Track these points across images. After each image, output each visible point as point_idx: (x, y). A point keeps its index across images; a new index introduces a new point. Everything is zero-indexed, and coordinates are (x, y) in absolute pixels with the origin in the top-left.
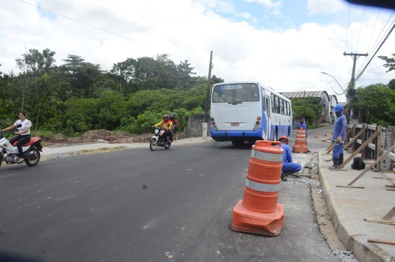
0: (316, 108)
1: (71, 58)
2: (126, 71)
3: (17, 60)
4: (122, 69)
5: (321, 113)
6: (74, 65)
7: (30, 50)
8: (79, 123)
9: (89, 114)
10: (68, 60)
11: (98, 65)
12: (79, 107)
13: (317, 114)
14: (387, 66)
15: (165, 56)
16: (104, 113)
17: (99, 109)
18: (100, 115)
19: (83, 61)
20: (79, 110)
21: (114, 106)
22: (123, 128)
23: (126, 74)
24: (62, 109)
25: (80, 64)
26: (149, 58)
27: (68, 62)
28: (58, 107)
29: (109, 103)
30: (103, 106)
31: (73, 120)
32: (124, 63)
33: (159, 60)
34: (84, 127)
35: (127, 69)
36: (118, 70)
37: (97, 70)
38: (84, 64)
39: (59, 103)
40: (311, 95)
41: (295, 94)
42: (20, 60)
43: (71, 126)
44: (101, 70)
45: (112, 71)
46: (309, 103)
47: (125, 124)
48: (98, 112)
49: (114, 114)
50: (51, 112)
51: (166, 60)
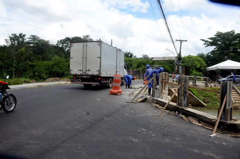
0: (172, 66)
1: (32, 36)
2: (65, 45)
3: (5, 40)
4: (63, 43)
5: (175, 68)
6: (34, 41)
7: (12, 34)
8: (42, 75)
9: (47, 70)
10: (30, 38)
11: (48, 41)
12: (41, 66)
13: (173, 69)
14: (205, 44)
15: (87, 36)
16: (56, 69)
17: (52, 67)
18: (54, 70)
19: (39, 39)
20: (42, 67)
21: (61, 65)
22: (66, 77)
23: (65, 46)
24: (32, 67)
25: (37, 40)
26: (78, 37)
27: (30, 39)
28: (30, 66)
29: (58, 64)
30: (54, 65)
31: (38, 73)
32: (64, 40)
33: (84, 38)
34: (45, 76)
35: (65, 43)
36: (60, 44)
37: (47, 44)
38: (40, 41)
39: (30, 63)
40: (169, 59)
41: (161, 58)
42: (7, 39)
43: (38, 76)
44: (50, 44)
45: (57, 45)
46: (168, 63)
47: (67, 75)
48: (52, 68)
49: (61, 69)
50: (26, 69)
51: (88, 39)
